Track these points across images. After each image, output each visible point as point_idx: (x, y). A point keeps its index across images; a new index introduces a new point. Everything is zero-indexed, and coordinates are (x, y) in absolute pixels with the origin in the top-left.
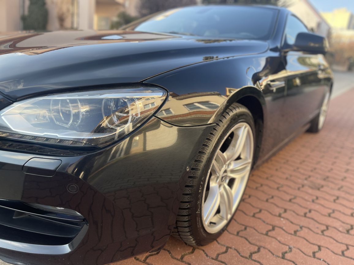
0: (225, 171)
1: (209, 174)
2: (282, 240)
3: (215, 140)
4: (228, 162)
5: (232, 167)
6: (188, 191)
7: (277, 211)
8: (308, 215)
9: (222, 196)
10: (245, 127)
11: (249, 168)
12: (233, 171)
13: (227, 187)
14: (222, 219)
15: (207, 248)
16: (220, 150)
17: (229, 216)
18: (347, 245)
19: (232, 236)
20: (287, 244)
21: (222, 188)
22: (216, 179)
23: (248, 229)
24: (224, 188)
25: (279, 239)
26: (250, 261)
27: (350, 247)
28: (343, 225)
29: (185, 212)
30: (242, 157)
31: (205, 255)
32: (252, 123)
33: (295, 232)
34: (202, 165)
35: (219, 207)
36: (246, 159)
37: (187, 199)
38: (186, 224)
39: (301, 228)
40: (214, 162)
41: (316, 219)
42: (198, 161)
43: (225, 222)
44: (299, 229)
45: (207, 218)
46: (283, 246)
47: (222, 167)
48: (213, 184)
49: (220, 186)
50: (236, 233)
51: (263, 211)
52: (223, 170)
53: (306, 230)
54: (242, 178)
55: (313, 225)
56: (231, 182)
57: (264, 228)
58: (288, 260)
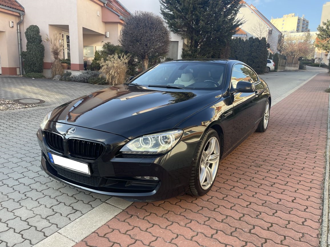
0: (207, 160)
1: (201, 161)
2: (238, 191)
3: (202, 146)
4: (208, 156)
5: (210, 158)
6: (193, 169)
7: (236, 179)
8: (252, 180)
9: (207, 173)
10: (214, 139)
11: (219, 158)
12: (211, 160)
13: (209, 168)
14: (208, 184)
15: (203, 197)
16: (205, 150)
17: (211, 183)
18: (270, 191)
19: (213, 192)
20: (240, 193)
21: (206, 168)
22: (203, 164)
23: (221, 189)
24: (208, 168)
25: (236, 191)
26: (223, 200)
27: (271, 192)
28: (270, 183)
29: (193, 178)
30: (214, 153)
31: (202, 200)
32: (218, 136)
33: (245, 188)
34: (198, 158)
35: (206, 177)
36: (217, 153)
37: (193, 172)
38: (193, 184)
39: (248, 186)
40: (202, 156)
41: (256, 181)
42: (197, 156)
43: (209, 185)
44: (247, 186)
45: (202, 181)
46: (238, 194)
47: (206, 158)
48: (203, 166)
49: (205, 167)
50: (215, 191)
51: (228, 180)
52: (206, 159)
53: (250, 186)
54: (216, 163)
55: (253, 184)
56: (211, 166)
57: (229, 188)
58: (241, 199)
